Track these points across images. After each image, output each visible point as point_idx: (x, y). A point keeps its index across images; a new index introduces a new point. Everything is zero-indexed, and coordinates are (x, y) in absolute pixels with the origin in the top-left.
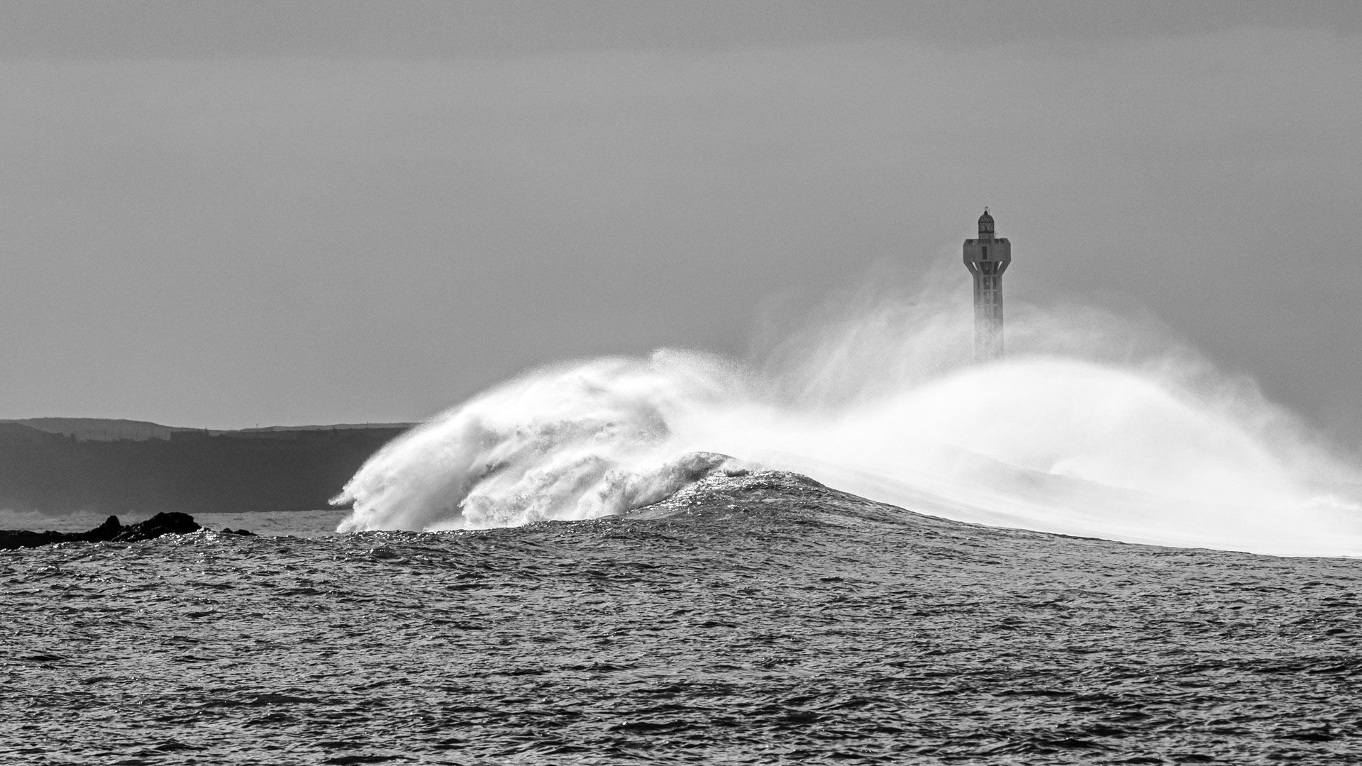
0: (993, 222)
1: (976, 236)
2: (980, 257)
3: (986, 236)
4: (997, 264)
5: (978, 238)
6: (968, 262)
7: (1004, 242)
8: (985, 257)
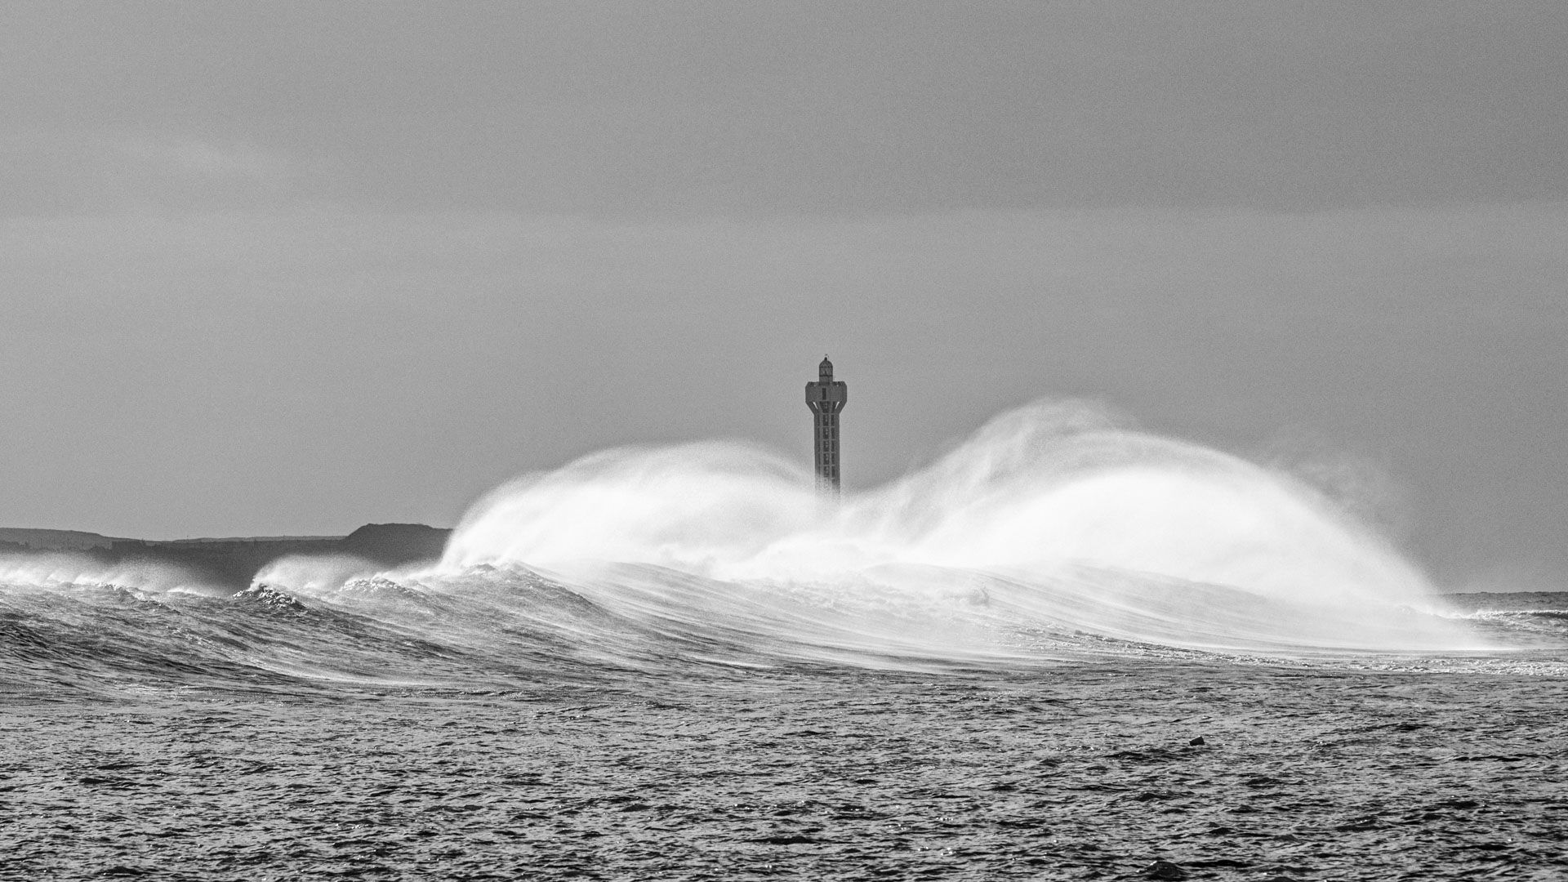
0: (832, 367)
1: (816, 379)
2: (820, 399)
3: (825, 379)
4: (834, 403)
5: (818, 381)
6: (810, 404)
7: (842, 385)
8: (824, 397)
